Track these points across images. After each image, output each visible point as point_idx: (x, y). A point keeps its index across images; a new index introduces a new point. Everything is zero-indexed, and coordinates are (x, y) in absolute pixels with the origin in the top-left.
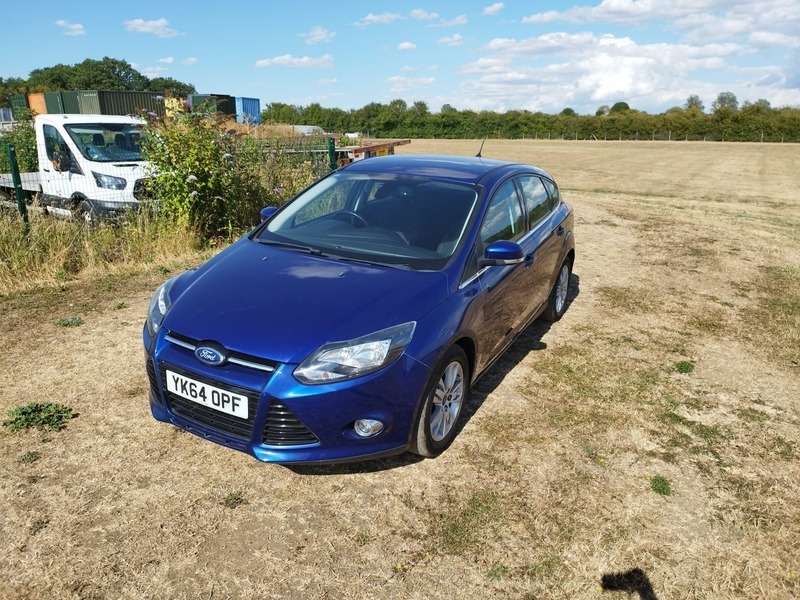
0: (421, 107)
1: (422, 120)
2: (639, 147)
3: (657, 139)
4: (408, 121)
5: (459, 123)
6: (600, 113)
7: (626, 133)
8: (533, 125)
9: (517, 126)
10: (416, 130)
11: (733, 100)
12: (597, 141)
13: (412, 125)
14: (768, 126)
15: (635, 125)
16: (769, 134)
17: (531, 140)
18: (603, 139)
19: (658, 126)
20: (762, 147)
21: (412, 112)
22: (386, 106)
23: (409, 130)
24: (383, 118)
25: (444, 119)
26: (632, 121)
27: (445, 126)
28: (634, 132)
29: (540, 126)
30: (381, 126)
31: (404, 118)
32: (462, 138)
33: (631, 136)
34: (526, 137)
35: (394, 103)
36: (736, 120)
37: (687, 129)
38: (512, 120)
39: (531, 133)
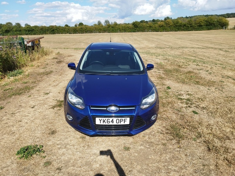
0: (18, 25)
1: (20, 29)
2: (91, 35)
3: (94, 33)
4: (14, 29)
5: (34, 30)
6: (76, 26)
7: (86, 31)
8: (59, 30)
9: (53, 30)
10: (18, 33)
11: (108, 22)
12: (78, 34)
13: (16, 31)
14: (120, 29)
15: (88, 29)
16: (120, 31)
17: (59, 35)
18: (80, 33)
19: (94, 29)
20: (119, 34)
21: (15, 26)
22: (4, 25)
23: (16, 33)
24: (4, 29)
25: (28, 29)
26: (87, 28)
27: (29, 31)
28: (88, 31)
29: (61, 30)
30: (4, 32)
31: (13, 28)
32: (36, 34)
33: (87, 32)
34: (57, 34)
35: (8, 23)
36: (112, 27)
37: (101, 30)
38: (52, 28)
39: (59, 32)
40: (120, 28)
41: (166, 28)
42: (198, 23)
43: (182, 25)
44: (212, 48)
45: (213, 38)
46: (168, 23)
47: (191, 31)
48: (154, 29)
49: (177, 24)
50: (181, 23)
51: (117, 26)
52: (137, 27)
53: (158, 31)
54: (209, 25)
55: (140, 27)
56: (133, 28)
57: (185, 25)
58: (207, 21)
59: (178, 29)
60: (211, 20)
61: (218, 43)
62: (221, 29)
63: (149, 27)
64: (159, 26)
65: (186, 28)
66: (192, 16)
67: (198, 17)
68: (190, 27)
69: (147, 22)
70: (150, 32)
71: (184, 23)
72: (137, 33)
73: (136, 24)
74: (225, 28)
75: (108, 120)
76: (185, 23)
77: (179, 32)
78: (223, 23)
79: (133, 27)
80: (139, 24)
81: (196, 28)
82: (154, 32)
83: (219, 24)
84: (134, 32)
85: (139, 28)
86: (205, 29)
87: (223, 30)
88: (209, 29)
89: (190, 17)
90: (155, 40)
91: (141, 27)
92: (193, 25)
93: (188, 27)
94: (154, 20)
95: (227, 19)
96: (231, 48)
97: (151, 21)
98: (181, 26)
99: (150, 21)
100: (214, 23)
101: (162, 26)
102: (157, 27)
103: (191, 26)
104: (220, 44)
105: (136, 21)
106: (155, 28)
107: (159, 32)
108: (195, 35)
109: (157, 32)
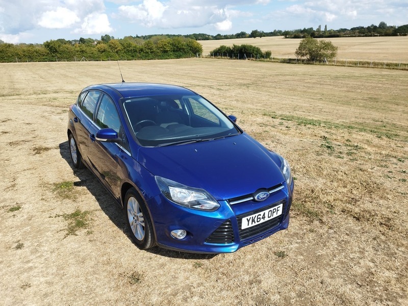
16: (20, 58)
40: (19, 53)
41: (111, 54)
42: (161, 48)
43: (138, 50)
44: (199, 86)
45: (190, 71)
46: (113, 45)
47: (152, 59)
48: (90, 57)
49: (128, 48)
50: (135, 47)
51: (12, 50)
52: (56, 51)
53: (98, 59)
54: (177, 51)
55: (62, 52)
56: (48, 53)
57: (142, 50)
58: (172, 44)
59: (133, 56)
60: (179, 43)
61: (201, 78)
62: (194, 56)
63: (81, 52)
64: (99, 51)
65: (144, 54)
66: (146, 36)
67: (159, 37)
68: (149, 53)
69: (70, 42)
70: (85, 62)
71: (139, 46)
72: (57, 62)
73: (52, 47)
74: (199, 55)
75: (259, 217)
76: (141, 47)
77: (134, 61)
78: (196, 48)
79: (48, 51)
80: (59, 46)
81: (159, 54)
82: (92, 60)
83: (190, 50)
84: (52, 61)
85: (60, 54)
86: (172, 57)
87: (197, 58)
88: (178, 57)
89: (142, 36)
90: (103, 75)
91: (64, 52)
92: (154, 50)
93: (148, 53)
94: (82, 40)
95: (198, 41)
96: (221, 84)
97: (77, 41)
98: (136, 51)
99: (75, 41)
100: (183, 47)
101: (104, 51)
102: (95, 52)
103: (151, 52)
104: (205, 79)
105: (51, 40)
106: (92, 53)
107: (100, 61)
108: (162, 65)
109: (98, 61)
